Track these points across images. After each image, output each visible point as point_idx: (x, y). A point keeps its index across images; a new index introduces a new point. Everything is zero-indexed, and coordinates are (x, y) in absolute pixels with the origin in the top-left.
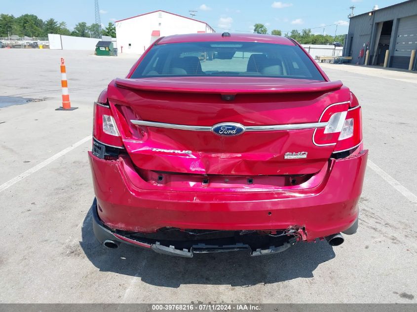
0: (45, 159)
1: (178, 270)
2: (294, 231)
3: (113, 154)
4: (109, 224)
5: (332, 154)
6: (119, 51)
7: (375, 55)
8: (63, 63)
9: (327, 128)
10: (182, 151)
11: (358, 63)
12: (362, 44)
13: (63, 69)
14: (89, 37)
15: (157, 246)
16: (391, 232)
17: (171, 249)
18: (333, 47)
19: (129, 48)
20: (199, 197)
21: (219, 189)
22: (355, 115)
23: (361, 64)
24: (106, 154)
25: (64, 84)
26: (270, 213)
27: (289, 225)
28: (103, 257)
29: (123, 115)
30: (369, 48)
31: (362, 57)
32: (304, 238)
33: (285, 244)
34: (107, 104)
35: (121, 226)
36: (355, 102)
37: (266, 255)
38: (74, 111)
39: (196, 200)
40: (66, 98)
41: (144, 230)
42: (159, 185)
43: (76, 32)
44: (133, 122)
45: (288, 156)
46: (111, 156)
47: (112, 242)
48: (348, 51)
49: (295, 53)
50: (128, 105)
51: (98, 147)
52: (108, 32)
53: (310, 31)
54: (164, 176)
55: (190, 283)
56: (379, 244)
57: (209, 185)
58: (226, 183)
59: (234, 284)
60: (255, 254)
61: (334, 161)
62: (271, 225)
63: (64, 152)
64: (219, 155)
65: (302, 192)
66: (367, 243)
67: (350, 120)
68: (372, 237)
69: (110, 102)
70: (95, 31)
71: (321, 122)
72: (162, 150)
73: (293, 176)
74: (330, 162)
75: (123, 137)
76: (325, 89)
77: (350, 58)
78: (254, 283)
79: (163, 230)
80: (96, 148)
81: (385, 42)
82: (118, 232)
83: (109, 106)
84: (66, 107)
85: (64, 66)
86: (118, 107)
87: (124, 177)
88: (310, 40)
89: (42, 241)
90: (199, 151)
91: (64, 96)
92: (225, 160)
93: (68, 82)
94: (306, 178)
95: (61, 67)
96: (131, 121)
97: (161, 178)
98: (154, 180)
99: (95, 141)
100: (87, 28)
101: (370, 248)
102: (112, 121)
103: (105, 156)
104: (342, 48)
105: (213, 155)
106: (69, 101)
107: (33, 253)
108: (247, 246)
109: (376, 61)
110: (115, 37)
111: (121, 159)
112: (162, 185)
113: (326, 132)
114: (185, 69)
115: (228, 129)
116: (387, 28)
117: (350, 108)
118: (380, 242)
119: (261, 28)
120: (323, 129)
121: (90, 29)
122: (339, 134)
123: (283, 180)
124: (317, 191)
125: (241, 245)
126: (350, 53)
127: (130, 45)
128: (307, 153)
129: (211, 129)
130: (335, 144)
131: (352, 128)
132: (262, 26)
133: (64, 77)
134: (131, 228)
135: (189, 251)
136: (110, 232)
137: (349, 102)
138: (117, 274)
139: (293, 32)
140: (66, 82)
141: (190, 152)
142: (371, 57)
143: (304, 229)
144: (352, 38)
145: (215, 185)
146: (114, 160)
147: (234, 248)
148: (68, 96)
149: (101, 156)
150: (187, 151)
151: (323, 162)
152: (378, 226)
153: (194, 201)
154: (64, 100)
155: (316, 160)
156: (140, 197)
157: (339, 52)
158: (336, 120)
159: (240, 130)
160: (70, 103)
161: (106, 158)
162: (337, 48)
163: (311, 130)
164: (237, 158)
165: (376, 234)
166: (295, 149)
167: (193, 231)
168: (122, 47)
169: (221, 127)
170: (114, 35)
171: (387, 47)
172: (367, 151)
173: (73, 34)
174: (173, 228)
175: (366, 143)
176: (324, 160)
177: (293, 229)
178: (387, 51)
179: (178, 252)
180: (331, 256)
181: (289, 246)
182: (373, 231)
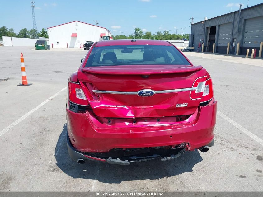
0: (21, 117)
1: (119, 174)
2: (184, 145)
3: (83, 109)
4: (81, 150)
5: (200, 103)
6: (51, 46)
7: (207, 46)
8: (22, 56)
9: (196, 90)
10: (121, 106)
11: (198, 51)
12: (199, 39)
13: (22, 60)
14: (29, 38)
15: (110, 159)
16: (230, 145)
17: (118, 160)
18: (183, 41)
19: (57, 45)
20: (133, 130)
21: (142, 126)
22: (209, 83)
23: (200, 51)
24: (78, 110)
25: (23, 69)
26: (171, 136)
27: (181, 142)
28: (74, 170)
29: (88, 88)
30: (204, 42)
31: (200, 47)
32: (189, 149)
33: (179, 153)
34: (78, 82)
35: (88, 150)
36: (209, 76)
37: (169, 160)
38: (30, 86)
39: (131, 132)
40: (24, 78)
41: (102, 151)
42: (109, 125)
43: (20, 35)
44: (94, 91)
45: (178, 106)
46: (81, 111)
47: (82, 160)
48: (192, 44)
49: (173, 50)
50: (90, 82)
51: (73, 106)
52: (42, 35)
53: (168, 32)
54: (111, 120)
55: (127, 180)
56: (225, 151)
57: (137, 124)
58: (145, 122)
59: (151, 179)
60: (164, 159)
61: (201, 107)
62: (173, 142)
63: (32, 111)
64: (141, 107)
65: (186, 124)
66: (219, 152)
67: (207, 86)
68: (221, 148)
69: (79, 81)
70: (33, 34)
71: (193, 87)
72: (110, 106)
73: (180, 116)
74: (199, 108)
75: (88, 100)
76: (193, 71)
77: (193, 48)
78: (162, 177)
79: (113, 150)
80: (72, 107)
81: (212, 39)
82: (86, 153)
83: (79, 83)
84: (24, 83)
85: (23, 58)
86: (84, 83)
87: (91, 122)
88: (169, 37)
89: (34, 165)
90: (130, 105)
91: (23, 77)
92: (145, 110)
93: (26, 68)
94: (188, 116)
95: (21, 58)
96: (93, 91)
97: (109, 122)
98: (106, 123)
99: (71, 103)
100: (28, 32)
101: (220, 154)
102: (81, 91)
103: (78, 111)
104: (188, 42)
105: (138, 107)
106: (26, 79)
107: (30, 172)
108: (159, 155)
109: (208, 50)
110: (48, 38)
111: (87, 112)
112: (110, 125)
113: (196, 92)
114: (111, 60)
115: (146, 93)
116: (213, 30)
117: (207, 79)
118: (225, 150)
119: (139, 31)
120: (194, 91)
121: (29, 33)
122: (202, 93)
123: (175, 119)
124: (194, 123)
125: (156, 155)
126: (193, 45)
127: (58, 43)
128: (187, 104)
129: (137, 93)
130: (201, 98)
131: (209, 89)
132: (139, 30)
133: (23, 65)
134: (94, 151)
135: (128, 161)
136: (81, 154)
137: (206, 76)
138: (84, 179)
139: (158, 33)
140: (24, 68)
141: (126, 106)
142: (205, 47)
143: (189, 144)
144: (194, 36)
145: (140, 123)
146: (84, 113)
147: (152, 158)
148: (26, 77)
149: (75, 111)
150: (124, 106)
151: (196, 108)
152: (223, 143)
153: (131, 133)
154: (23, 79)
155: (192, 107)
156: (100, 133)
157: (187, 44)
158: (200, 86)
159: (152, 93)
160: (27, 81)
161: (79, 112)
162: (185, 42)
163: (189, 91)
164: (151, 108)
165: (222, 147)
166: (181, 102)
167: (129, 149)
168: (52, 44)
169: (142, 92)
170: (46, 36)
171: (214, 41)
172: (216, 101)
173: (19, 36)
174: (118, 148)
175: (216, 97)
176: (196, 107)
177: (183, 144)
178: (214, 44)
179: (122, 162)
180: (201, 160)
181: (181, 154)
182: (221, 145)
